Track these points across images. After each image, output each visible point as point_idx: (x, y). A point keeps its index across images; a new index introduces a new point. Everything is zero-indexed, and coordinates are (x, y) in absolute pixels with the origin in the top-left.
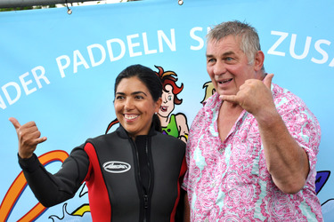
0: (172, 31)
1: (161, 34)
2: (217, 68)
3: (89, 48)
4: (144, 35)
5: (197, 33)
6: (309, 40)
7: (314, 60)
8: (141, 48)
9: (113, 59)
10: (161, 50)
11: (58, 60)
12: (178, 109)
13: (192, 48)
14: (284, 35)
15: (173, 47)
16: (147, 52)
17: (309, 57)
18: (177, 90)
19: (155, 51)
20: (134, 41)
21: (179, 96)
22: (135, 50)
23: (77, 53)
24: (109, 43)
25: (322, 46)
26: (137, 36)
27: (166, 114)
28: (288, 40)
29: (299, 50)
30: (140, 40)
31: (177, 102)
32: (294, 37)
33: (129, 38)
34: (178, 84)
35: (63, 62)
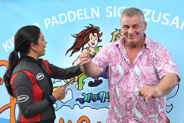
0: (98, 8)
1: (92, 9)
3: (59, 15)
4: (85, 10)
5: (109, 9)
6: (160, 13)
7: (162, 23)
8: (83, 16)
9: (70, 20)
10: (93, 17)
11: (45, 20)
12: (100, 44)
13: (107, 16)
14: (149, 11)
15: (98, 16)
16: (86, 17)
17: (160, 21)
18: (99, 35)
19: (90, 17)
20: (80, 12)
21: (100, 38)
22: (81, 16)
23: (54, 17)
24: (68, 13)
25: (166, 16)
26: (81, 10)
27: (94, 46)
28: (151, 14)
29: (156, 18)
30: (83, 12)
31: (99, 41)
32: (154, 12)
33: (78, 11)
34: (100, 33)
35: (47, 21)
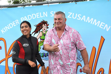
0: (47, 12)
1: (44, 13)
2: (57, 21)
3: (28, 16)
4: (40, 13)
5: (52, 13)
6: (77, 14)
7: (77, 19)
8: (40, 16)
9: (33, 18)
10: (44, 16)
11: (21, 18)
12: (48, 29)
13: (51, 16)
14: (71, 13)
15: (47, 16)
16: (41, 17)
18: (47, 25)
19: (43, 17)
20: (38, 14)
21: (48, 27)
22: (38, 16)
23: (25, 17)
24: (32, 15)
25: (79, 16)
26: (39, 13)
28: (72, 14)
29: (74, 17)
30: (39, 14)
31: (47, 28)
32: (73, 14)
33: (37, 14)
34: (48, 24)
35: (22, 19)
